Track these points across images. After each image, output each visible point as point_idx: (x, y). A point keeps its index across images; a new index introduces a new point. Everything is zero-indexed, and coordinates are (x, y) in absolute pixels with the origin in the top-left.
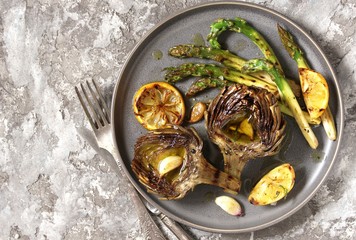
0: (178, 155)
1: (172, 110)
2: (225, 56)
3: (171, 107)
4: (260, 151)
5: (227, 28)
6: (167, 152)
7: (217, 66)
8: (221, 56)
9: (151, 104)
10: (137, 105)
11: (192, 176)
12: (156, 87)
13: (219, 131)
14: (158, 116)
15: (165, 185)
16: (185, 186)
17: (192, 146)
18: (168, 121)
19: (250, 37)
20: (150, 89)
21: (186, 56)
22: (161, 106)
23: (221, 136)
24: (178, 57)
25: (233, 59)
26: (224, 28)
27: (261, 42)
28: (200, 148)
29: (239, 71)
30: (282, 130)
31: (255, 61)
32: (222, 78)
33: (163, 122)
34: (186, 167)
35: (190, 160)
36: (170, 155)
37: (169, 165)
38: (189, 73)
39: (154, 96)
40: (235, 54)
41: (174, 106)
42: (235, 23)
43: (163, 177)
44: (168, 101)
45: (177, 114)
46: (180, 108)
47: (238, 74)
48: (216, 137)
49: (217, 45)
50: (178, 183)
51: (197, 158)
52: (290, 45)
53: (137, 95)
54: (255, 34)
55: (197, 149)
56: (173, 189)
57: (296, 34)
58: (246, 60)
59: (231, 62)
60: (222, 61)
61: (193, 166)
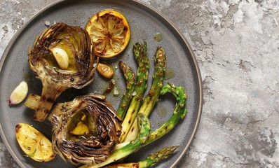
0: (70, 65)
1: (108, 46)
2: (153, 98)
3: (110, 44)
4: (58, 137)
5: (178, 102)
6: (72, 56)
7: (145, 90)
8: (154, 95)
9: (109, 27)
10: (106, 14)
11: (50, 78)
12: (125, 29)
13: (84, 105)
14: (100, 35)
15: (42, 52)
16: (41, 71)
17: (77, 79)
18: (97, 44)
19: (169, 121)
20: (122, 23)
21: (156, 63)
22: (109, 36)
23: (79, 106)
24: (155, 56)
25: (150, 105)
26: (178, 99)
27: (164, 132)
28: (75, 86)
29: (139, 109)
30: (72, 162)
31: (148, 127)
32: (134, 94)
33: (95, 40)
34: (58, 73)
35: (65, 76)
36: (70, 58)
37: (61, 57)
38: (141, 65)
39: (117, 28)
40: (155, 107)
41: (111, 48)
42: (182, 109)
43: (49, 51)
44: (114, 41)
45: (105, 51)
46: (110, 54)
47: (137, 108)
48: (80, 102)
49: (164, 91)
50: (44, 65)
51: (66, 83)
52: (160, 156)
53: (115, 14)
54: (171, 126)
55: (74, 83)
56: (38, 60)
57: (169, 162)
58: (149, 117)
59: (148, 103)
60: (149, 95)
61: (58, 78)
